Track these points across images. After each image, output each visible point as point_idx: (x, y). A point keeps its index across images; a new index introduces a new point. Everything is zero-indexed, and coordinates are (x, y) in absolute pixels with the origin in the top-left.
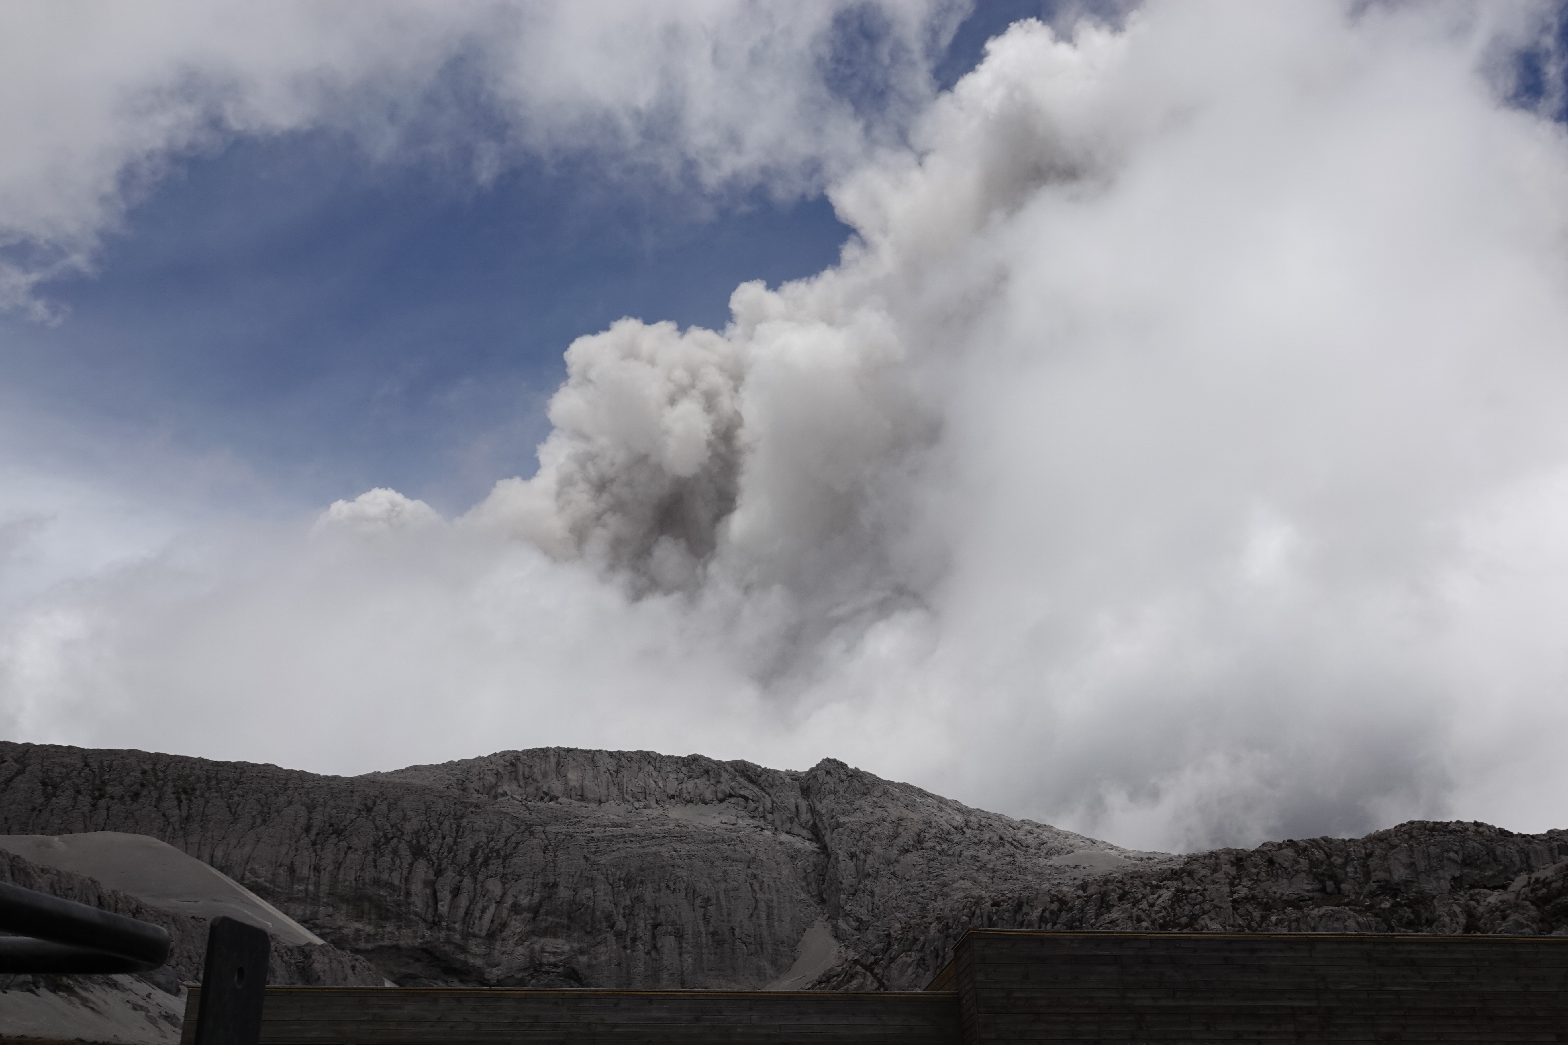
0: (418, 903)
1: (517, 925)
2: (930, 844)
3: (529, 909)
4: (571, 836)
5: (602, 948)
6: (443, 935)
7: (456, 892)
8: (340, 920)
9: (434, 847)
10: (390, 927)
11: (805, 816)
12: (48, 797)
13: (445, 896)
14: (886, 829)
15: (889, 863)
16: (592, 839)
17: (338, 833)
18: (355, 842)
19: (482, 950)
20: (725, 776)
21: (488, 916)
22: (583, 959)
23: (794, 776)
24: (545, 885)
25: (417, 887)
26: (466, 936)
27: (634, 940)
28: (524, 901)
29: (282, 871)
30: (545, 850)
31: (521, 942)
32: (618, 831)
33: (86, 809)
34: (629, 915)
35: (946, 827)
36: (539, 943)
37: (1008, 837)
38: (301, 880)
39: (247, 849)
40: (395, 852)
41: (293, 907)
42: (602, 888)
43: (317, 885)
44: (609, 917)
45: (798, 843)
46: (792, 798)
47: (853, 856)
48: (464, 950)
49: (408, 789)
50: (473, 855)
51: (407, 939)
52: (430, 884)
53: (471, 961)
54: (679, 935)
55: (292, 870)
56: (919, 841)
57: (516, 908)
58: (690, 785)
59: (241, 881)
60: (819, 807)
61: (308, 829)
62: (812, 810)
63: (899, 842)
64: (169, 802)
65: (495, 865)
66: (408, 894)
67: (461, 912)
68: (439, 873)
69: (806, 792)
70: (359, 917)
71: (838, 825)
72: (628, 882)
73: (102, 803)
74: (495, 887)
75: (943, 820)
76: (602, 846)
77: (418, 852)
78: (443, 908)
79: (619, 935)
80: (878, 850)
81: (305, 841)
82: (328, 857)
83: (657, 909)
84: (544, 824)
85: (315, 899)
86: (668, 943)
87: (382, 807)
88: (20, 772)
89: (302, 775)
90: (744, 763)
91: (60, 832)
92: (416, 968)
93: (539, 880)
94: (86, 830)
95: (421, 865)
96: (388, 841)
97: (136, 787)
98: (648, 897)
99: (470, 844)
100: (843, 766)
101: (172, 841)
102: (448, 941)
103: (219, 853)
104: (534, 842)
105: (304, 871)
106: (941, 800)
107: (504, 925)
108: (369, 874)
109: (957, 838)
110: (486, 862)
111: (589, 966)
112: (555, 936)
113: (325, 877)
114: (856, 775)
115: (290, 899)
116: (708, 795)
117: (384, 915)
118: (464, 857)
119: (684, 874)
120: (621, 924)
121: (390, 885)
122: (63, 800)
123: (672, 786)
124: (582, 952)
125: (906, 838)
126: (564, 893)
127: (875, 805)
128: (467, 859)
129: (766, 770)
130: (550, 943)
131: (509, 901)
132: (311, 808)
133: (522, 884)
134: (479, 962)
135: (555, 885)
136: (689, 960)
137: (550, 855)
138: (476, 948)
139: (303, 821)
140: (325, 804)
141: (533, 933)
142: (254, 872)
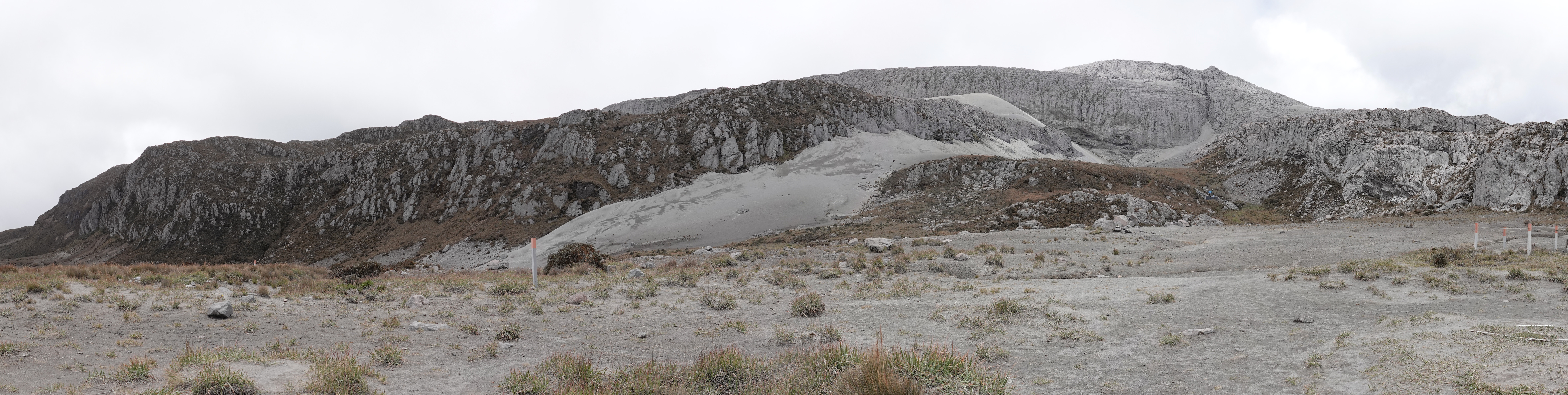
0: (1076, 113)
1: (1109, 121)
2: (1246, 99)
3: (1112, 116)
4: (1125, 91)
5: (1137, 129)
6: (1085, 124)
7: (1088, 110)
8: (1051, 119)
9: (1079, 94)
10: (1067, 122)
11: (1203, 86)
12: (957, 83)
13: (1085, 111)
14: (1231, 92)
15: (1232, 104)
16: (1132, 92)
17: (1048, 90)
18: (1054, 93)
19: (1098, 129)
20: (1175, 71)
21: (1099, 118)
22: (1131, 133)
23: (1200, 72)
24: (1118, 108)
25: (1075, 108)
26: (1092, 125)
27: (1148, 127)
28: (1111, 113)
29: (1031, 104)
30: (1117, 96)
31: (1110, 127)
32: (1141, 89)
33: (969, 86)
34: (1146, 118)
35: (1251, 93)
36: (1116, 127)
37: (1272, 98)
38: (1037, 106)
39: (1019, 97)
40: (1067, 96)
41: (1036, 115)
42: (1137, 109)
43: (1043, 108)
44: (1139, 119)
45: (1201, 96)
46: (1198, 80)
47: (1219, 101)
48: (1092, 129)
49: (1069, 75)
50: (1093, 97)
51: (1073, 125)
52: (1080, 107)
53: (1094, 133)
54: (1163, 125)
55: (1034, 103)
56: (1242, 97)
57: (1108, 115)
58: (1163, 74)
59: (1019, 107)
60: (1208, 83)
61: (1038, 89)
62: (1205, 84)
63: (1235, 97)
64: (993, 82)
65: (1100, 101)
66: (1072, 110)
67: (1090, 116)
68: (1082, 103)
69: (1203, 78)
70: (1057, 119)
71: (1215, 90)
72: (1145, 107)
73: (973, 84)
74: (1101, 108)
75: (1252, 91)
76: (1136, 94)
77: (1075, 96)
78: (1084, 115)
79: (1143, 125)
80: (1228, 100)
81: (1037, 93)
82: (1045, 98)
83: (1155, 116)
84: (1116, 87)
85: (1043, 113)
86: (1159, 128)
87: (1061, 81)
88: (947, 76)
89: (1034, 71)
90: (1182, 67)
91: (962, 94)
92: (1076, 135)
93: (1116, 106)
94: (970, 93)
95: (1076, 101)
96: (1064, 93)
97: (982, 78)
98: (1153, 113)
99: (1091, 94)
100: (1217, 69)
101: (995, 95)
102: (1087, 126)
103: (1011, 99)
104: (1113, 93)
105: (1038, 103)
106: (1250, 84)
107: (1105, 121)
108: (1059, 104)
109: (1255, 97)
110: (1097, 100)
111: (1133, 135)
112: (1121, 125)
113: (1045, 105)
114: (1220, 73)
115: (1035, 113)
116: (1169, 77)
117: (1065, 118)
118: (1090, 98)
119: (1164, 104)
120: (1143, 121)
121: (1066, 107)
122: (961, 84)
123: (1157, 74)
124: (1130, 130)
125: (1238, 96)
126: (1124, 111)
127: (1228, 84)
128: (1091, 98)
129: (1190, 69)
130: (1120, 127)
131: (1106, 113)
132: (1038, 82)
133: (1110, 107)
134: (1097, 133)
135: (1121, 108)
136: (1166, 134)
137: (1119, 97)
138: (1096, 128)
139: (1036, 87)
140: (1042, 81)
141: (1114, 124)
142: (1022, 104)
